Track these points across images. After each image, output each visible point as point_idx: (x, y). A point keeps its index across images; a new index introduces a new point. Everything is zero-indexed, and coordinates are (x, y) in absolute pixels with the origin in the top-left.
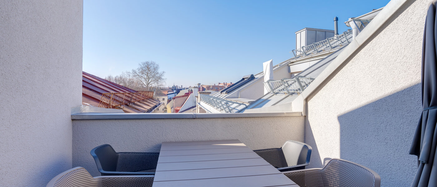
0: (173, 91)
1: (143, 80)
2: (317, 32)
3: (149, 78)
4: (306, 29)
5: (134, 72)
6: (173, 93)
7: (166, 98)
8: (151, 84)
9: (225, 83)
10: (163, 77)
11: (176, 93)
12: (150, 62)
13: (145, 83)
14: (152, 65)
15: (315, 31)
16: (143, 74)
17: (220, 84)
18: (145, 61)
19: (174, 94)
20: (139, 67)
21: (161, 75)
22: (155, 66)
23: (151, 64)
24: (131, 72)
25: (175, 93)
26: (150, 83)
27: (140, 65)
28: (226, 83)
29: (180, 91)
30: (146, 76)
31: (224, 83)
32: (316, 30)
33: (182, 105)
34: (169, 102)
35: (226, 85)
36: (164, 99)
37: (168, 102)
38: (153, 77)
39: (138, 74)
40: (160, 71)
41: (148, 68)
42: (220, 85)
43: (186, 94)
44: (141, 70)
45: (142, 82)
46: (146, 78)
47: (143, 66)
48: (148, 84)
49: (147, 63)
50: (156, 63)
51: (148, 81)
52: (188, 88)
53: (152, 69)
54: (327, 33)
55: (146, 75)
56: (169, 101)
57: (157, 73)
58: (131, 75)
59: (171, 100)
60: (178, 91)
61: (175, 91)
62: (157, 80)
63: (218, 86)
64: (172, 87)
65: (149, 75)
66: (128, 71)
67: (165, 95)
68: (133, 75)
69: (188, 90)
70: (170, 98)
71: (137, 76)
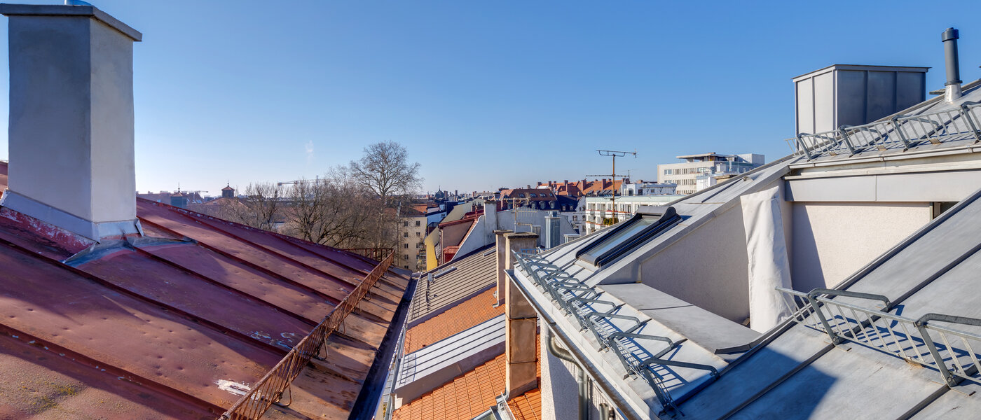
0: (439, 206)
1: (373, 183)
2: (870, 76)
3: (386, 180)
4: (834, 68)
5: (355, 166)
6: (438, 212)
7: (424, 221)
8: (391, 192)
9: (553, 183)
10: (415, 176)
11: (444, 211)
12: (388, 144)
13: (378, 190)
14: (392, 150)
15: (862, 74)
16: (373, 170)
17: (540, 184)
18: (377, 142)
19: (440, 214)
20: (365, 155)
21: (412, 171)
22: (399, 152)
23: (390, 148)
24: (348, 167)
25: (442, 212)
26: (389, 190)
27: (366, 150)
28: (555, 182)
29: (455, 207)
30: (379, 175)
31: (550, 182)
32: (866, 71)
33: (461, 242)
34: (430, 232)
35: (556, 186)
36: (418, 224)
37: (427, 231)
38: (394, 176)
39: (363, 170)
40: (409, 162)
41: (384, 158)
42: (541, 187)
43: (467, 214)
44: (368, 162)
45: (370, 187)
46: (379, 178)
47: (372, 153)
48: (385, 191)
49: (381, 146)
50: (401, 146)
51: (385, 185)
52: (471, 199)
53: (392, 158)
54: (899, 76)
55: (379, 171)
56: (430, 229)
57: (404, 168)
58: (349, 173)
59: (434, 228)
60: (450, 207)
61: (442, 207)
62: (404, 183)
63: (536, 190)
64: (437, 195)
65: (386, 172)
66: (342, 166)
67: (421, 214)
68: (354, 173)
69: (471, 203)
70: (433, 223)
71: (362, 176)
